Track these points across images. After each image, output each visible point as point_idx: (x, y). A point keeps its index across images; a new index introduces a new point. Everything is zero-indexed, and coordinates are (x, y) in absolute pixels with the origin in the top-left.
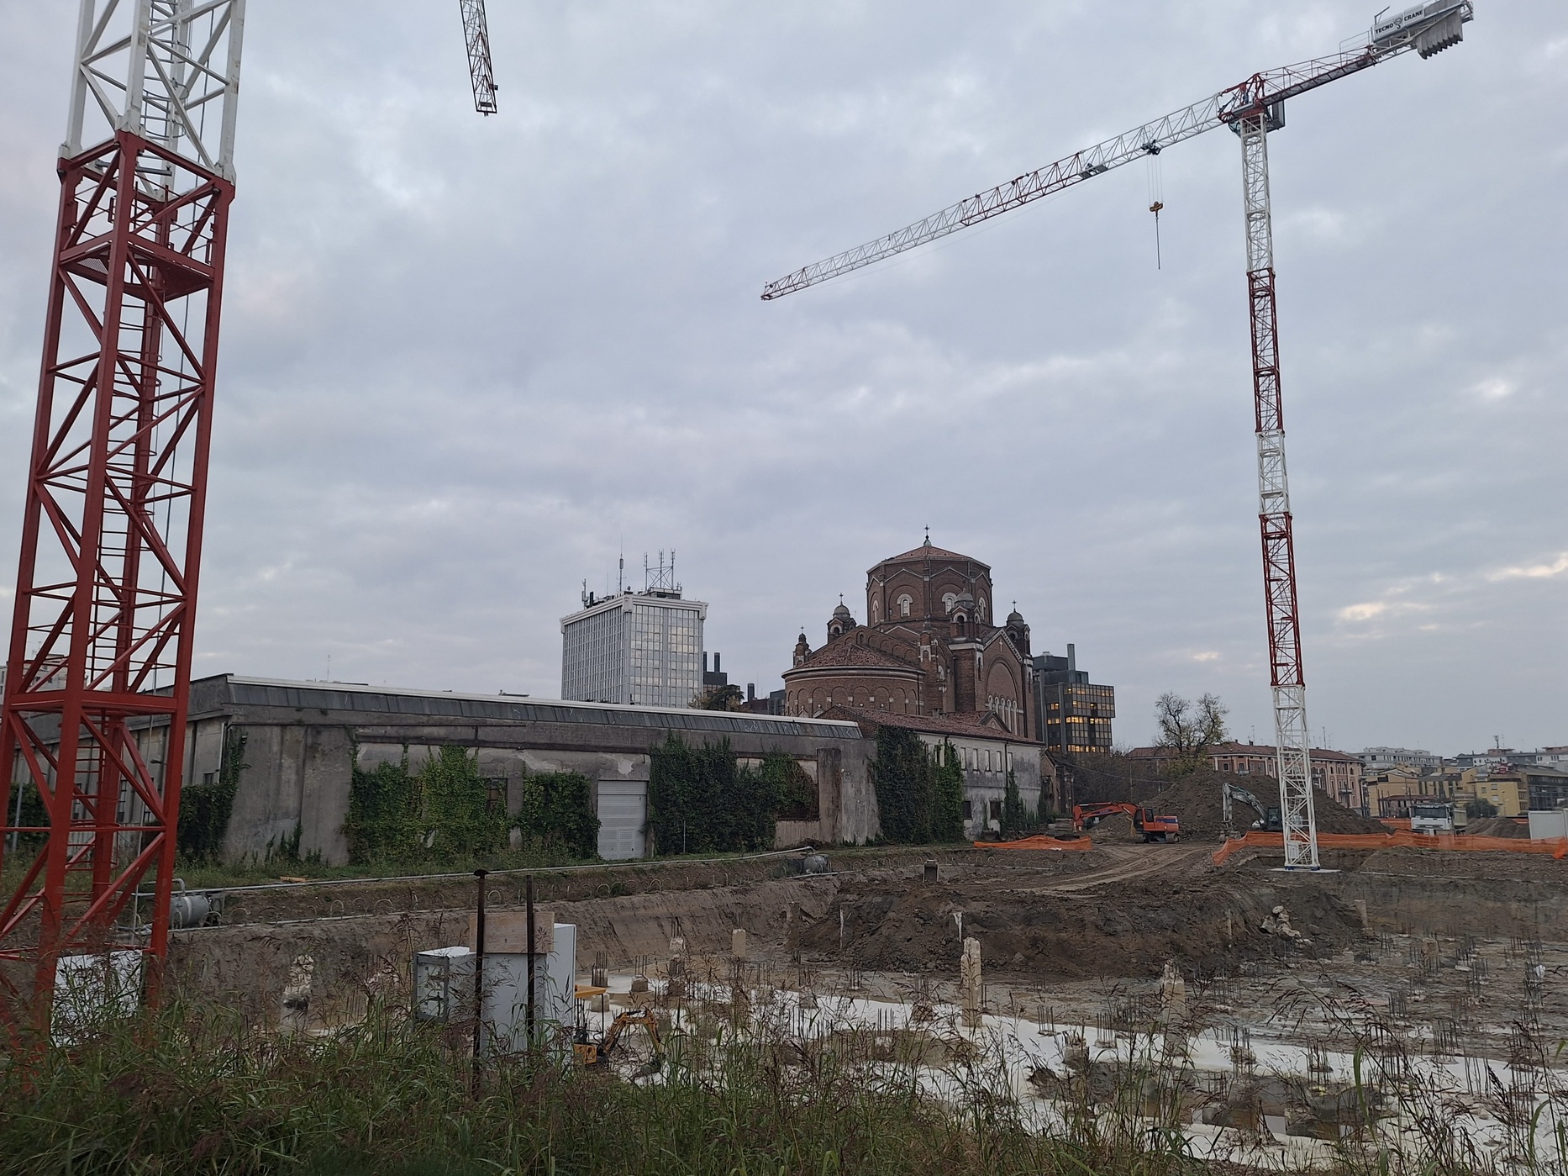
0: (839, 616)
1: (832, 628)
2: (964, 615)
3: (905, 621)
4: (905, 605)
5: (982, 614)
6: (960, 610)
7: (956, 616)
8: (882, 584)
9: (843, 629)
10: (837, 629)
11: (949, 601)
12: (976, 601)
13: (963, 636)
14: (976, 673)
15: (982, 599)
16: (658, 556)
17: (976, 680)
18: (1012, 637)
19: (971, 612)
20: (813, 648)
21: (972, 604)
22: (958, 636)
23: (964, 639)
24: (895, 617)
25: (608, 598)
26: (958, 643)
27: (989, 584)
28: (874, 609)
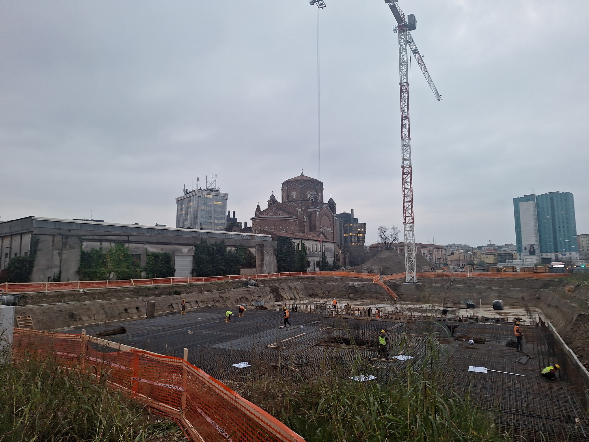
0: (272, 199)
1: (269, 203)
2: (313, 199)
3: (294, 201)
4: (294, 195)
5: (320, 199)
6: (312, 197)
7: (311, 199)
8: (286, 188)
9: (273, 203)
10: (271, 203)
11: (309, 194)
12: (318, 194)
13: (313, 206)
14: (317, 219)
15: (320, 194)
16: (211, 177)
17: (317, 221)
18: (330, 207)
19: (315, 198)
20: (262, 210)
21: (316, 195)
22: (311, 206)
23: (313, 207)
24: (291, 200)
25: (193, 191)
26: (311, 208)
27: (322, 189)
28: (284, 197)
